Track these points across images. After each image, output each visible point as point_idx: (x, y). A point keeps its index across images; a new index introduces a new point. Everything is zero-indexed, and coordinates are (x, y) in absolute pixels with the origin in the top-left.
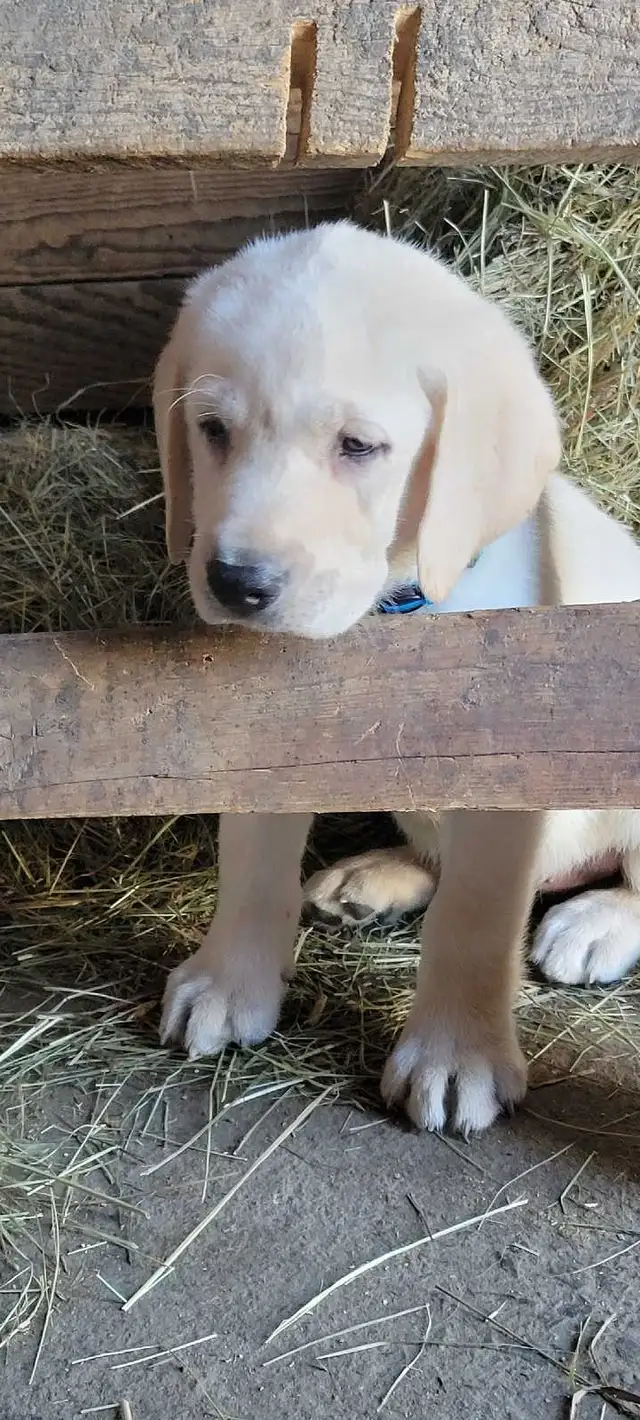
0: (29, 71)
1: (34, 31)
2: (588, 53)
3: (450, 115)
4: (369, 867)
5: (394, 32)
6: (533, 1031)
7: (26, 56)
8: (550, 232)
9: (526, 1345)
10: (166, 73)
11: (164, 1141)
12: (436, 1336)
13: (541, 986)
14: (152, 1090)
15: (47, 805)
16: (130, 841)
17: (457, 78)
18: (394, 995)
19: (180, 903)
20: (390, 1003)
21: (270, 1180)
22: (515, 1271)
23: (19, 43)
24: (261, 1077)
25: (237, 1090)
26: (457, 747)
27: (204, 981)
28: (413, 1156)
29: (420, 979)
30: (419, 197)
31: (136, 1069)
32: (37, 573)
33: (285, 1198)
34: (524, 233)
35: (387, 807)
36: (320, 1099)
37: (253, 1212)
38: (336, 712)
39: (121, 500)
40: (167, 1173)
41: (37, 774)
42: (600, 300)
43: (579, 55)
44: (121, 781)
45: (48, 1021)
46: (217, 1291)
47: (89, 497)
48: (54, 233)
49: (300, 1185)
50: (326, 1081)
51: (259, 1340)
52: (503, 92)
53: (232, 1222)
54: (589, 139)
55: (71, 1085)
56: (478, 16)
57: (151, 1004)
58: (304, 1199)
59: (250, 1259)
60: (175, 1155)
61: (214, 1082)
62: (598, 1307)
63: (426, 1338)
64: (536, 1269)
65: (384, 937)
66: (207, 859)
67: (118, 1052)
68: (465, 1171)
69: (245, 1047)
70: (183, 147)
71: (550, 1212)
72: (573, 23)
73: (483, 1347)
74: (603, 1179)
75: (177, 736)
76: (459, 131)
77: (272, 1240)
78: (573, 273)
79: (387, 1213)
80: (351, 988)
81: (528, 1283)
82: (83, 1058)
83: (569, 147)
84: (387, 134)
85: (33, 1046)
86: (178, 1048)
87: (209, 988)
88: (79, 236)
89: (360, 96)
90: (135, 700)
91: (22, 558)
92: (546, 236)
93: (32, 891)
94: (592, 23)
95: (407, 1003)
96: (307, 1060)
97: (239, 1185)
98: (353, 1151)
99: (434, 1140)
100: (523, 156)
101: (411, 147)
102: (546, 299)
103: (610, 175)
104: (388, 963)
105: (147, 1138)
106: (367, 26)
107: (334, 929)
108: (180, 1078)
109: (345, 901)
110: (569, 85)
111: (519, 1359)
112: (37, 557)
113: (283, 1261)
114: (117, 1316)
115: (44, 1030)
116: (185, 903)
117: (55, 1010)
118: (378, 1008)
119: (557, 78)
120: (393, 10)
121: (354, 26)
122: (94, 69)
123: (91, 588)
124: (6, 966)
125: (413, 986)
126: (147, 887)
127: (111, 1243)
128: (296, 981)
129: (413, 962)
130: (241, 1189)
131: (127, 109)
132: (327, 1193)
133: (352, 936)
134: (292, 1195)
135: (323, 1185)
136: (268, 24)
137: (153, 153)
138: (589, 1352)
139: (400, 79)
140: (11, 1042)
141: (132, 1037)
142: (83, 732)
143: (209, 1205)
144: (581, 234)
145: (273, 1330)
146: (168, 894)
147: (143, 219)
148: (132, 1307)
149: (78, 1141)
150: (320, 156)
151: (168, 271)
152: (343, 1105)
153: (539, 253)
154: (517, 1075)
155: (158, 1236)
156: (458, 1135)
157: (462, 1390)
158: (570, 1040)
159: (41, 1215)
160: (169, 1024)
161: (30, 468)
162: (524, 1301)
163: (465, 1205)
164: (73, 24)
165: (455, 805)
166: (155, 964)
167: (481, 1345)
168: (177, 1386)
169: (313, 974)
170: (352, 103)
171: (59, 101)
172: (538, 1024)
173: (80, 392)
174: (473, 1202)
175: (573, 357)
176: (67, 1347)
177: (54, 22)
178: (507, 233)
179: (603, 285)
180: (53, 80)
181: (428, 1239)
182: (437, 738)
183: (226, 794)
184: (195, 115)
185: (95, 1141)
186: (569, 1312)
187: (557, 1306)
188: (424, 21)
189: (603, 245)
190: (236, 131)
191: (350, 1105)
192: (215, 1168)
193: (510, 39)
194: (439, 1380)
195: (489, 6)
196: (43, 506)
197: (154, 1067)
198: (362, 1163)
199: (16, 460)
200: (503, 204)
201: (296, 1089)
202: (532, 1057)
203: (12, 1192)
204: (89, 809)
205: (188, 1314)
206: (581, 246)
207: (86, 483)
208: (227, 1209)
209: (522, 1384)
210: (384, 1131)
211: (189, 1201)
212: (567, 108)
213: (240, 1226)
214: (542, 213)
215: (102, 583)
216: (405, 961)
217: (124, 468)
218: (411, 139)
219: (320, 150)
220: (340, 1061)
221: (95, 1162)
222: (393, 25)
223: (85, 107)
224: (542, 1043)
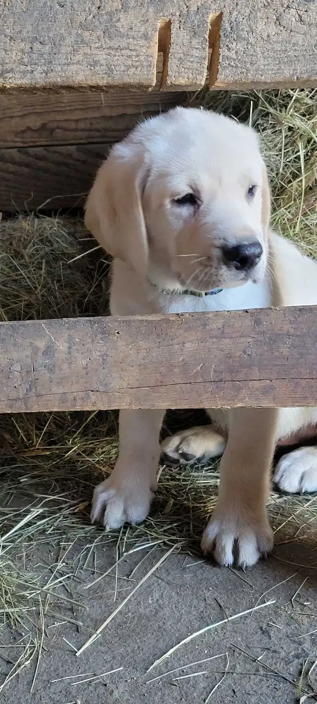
0: (30, 44)
1: (32, 25)
2: (305, 34)
3: (237, 65)
4: (193, 435)
5: (209, 24)
6: (276, 517)
7: (29, 37)
8: (283, 122)
9: (276, 673)
10: (97, 45)
11: (94, 572)
12: (231, 669)
13: (279, 494)
14: (88, 546)
15: (39, 405)
16: (75, 422)
17: (240, 46)
18: (207, 499)
19: (100, 453)
20: (205, 503)
21: (148, 590)
22: (270, 636)
23: (25, 30)
24: (142, 539)
25: (130, 546)
26: (241, 376)
27: (112, 492)
28: (218, 579)
29: (220, 491)
30: (216, 104)
31: (79, 535)
32: (29, 291)
33: (155, 600)
34: (270, 122)
35: (206, 405)
36: (171, 550)
37: (139, 606)
38: (181, 359)
39: (69, 253)
40: (96, 587)
41: (34, 390)
42: (307, 155)
43: (301, 35)
44: (75, 394)
45: (37, 511)
46: (122, 646)
47: (53, 252)
48: (34, 122)
49: (162, 593)
50: (174, 541)
51: (143, 670)
52: (263, 53)
53: (129, 612)
54: (305, 76)
55: (48, 544)
56: (250, 16)
57: (86, 503)
58: (164, 600)
59: (138, 630)
60: (101, 578)
61: (118, 542)
62: (311, 655)
63: (227, 670)
64: (281, 635)
65: (201, 470)
66: (113, 431)
67: (71, 527)
68: (244, 586)
69: (133, 524)
70: (105, 82)
71: (287, 607)
72: (297, 19)
73: (255, 674)
74: (312, 590)
75: (103, 371)
76: (241, 72)
77: (149, 620)
78: (294, 142)
79: (206, 607)
80: (185, 496)
81: (277, 642)
82: (54, 530)
83: (295, 80)
84: (205, 74)
85: (28, 525)
86: (100, 525)
87: (115, 495)
88: (45, 123)
89: (192, 56)
90: (82, 353)
91: (21, 283)
92: (281, 123)
93: (26, 447)
94: (306, 20)
95: (213, 503)
96: (165, 531)
97: (131, 594)
98: (188, 576)
99: (228, 571)
100: (272, 85)
101: (218, 80)
102: (281, 154)
103: (312, 94)
104: (203, 483)
105: (86, 570)
106: (196, 21)
107: (176, 466)
108: (102, 540)
109: (181, 452)
110: (295, 50)
111: (273, 680)
112: (29, 282)
113: (155, 631)
114: (73, 657)
115: (34, 516)
116: (103, 453)
117: (39, 506)
118: (199, 505)
119: (289, 47)
120: (208, 13)
121: (189, 21)
122: (61, 43)
123: (55, 297)
124: (14, 484)
125: (216, 494)
126: (84, 445)
127: (69, 622)
128: (157, 492)
129: (216, 482)
130: (133, 595)
131: (78, 63)
132: (176, 597)
133: (185, 469)
134: (158, 598)
135: (174, 594)
136: (147, 21)
137: (91, 85)
138: (308, 677)
139: (211, 48)
140: (18, 522)
141: (77, 520)
142: (56, 370)
143: (117, 604)
144: (298, 122)
145: (151, 666)
146: (94, 448)
147: (77, 115)
148: (81, 654)
149: (51, 571)
150: (173, 85)
151: (90, 140)
152: (183, 554)
153: (277, 132)
154: (268, 539)
155: (92, 619)
156: (240, 569)
157: (245, 696)
158: (294, 521)
159: (34, 608)
160: (96, 513)
161: (24, 238)
162: (275, 651)
163: (244, 603)
164: (51, 21)
165: (240, 405)
166: (88, 483)
167: (254, 673)
168: (104, 693)
169: (166, 488)
170: (188, 60)
171: (44, 59)
172: (278, 513)
173: (48, 201)
174: (248, 602)
175: (295, 183)
176: (49, 674)
177: (42, 21)
178: (262, 122)
179: (309, 147)
180: (42, 49)
181: (226, 620)
182: (231, 372)
183: (127, 399)
184: (111, 66)
185: (60, 572)
186: (297, 657)
187: (291, 654)
188: (224, 19)
189: (309, 128)
190: (132, 73)
191: (186, 553)
192: (120, 585)
193: (266, 27)
194: (234, 691)
195: (256, 11)
196: (31, 257)
197: (88, 535)
198: (193, 583)
199: (18, 234)
200: (260, 108)
201: (159, 545)
202: (276, 530)
203: (20, 597)
204: (59, 407)
205: (108, 657)
206: (298, 128)
207: (52, 246)
208: (126, 605)
209: (275, 692)
210: (203, 566)
211: (107, 601)
212: (295, 61)
213: (133, 614)
214: (279, 112)
215: (61, 294)
216: (212, 482)
217: (70, 238)
218: (218, 77)
219: (173, 82)
220: (181, 532)
221: (60, 582)
222: (209, 21)
223: (57, 62)
224: (280, 522)
